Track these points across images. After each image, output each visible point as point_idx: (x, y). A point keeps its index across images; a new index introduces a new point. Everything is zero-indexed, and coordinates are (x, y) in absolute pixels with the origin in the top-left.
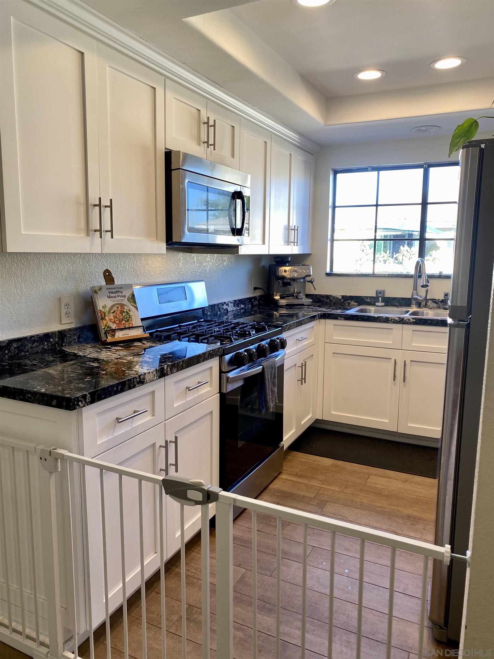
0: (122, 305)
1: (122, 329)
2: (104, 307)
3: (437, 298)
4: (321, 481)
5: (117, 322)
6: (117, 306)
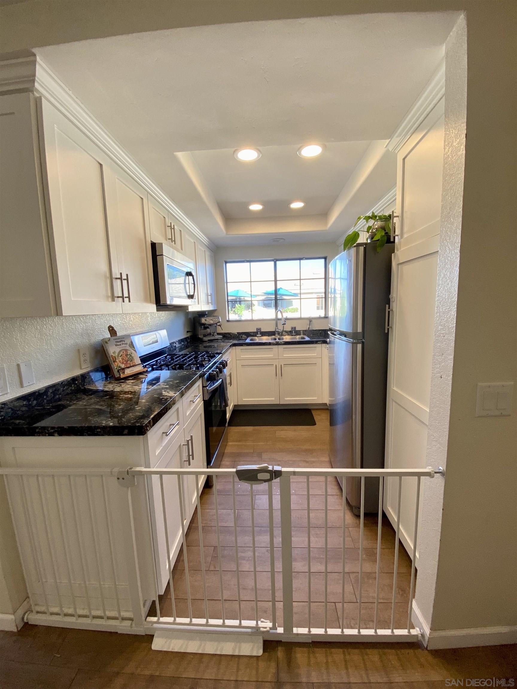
0: (126, 350)
1: (128, 368)
2: (114, 353)
3: (287, 330)
4: (252, 441)
5: (125, 362)
6: (123, 351)
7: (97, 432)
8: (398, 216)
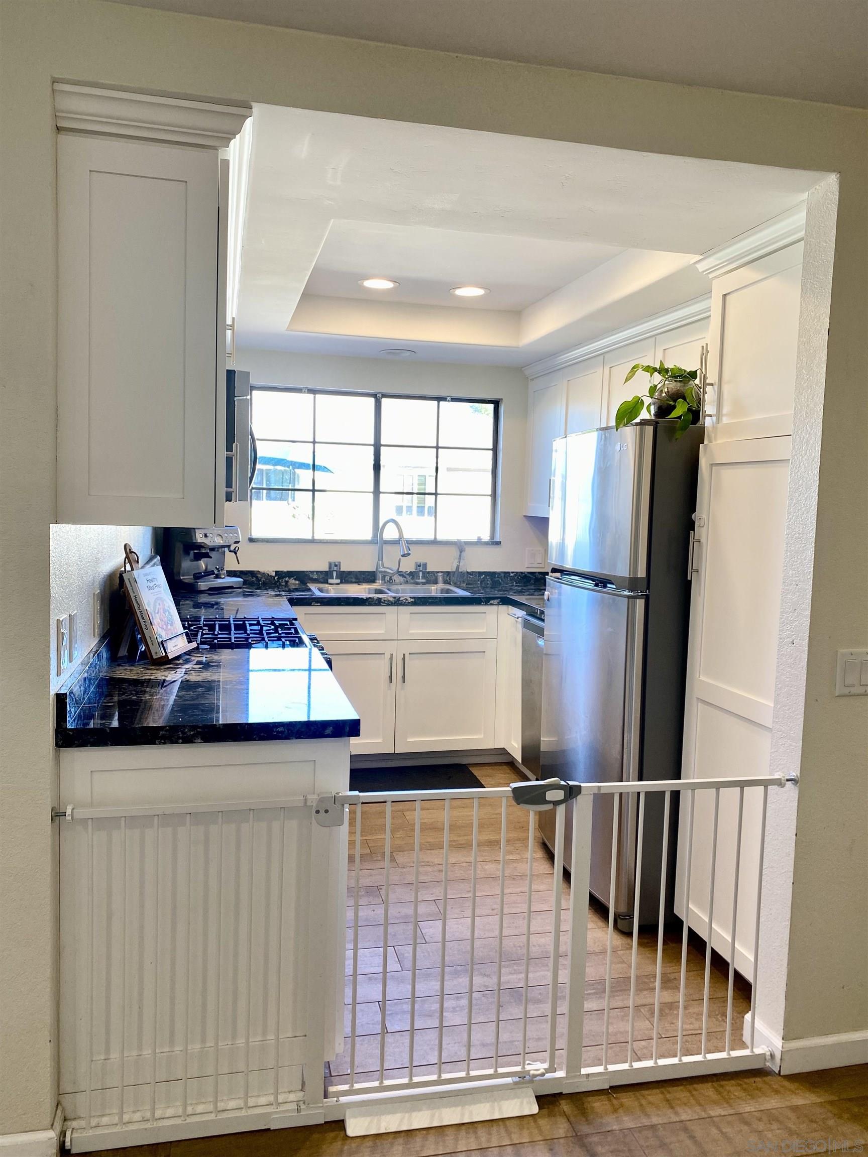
1: (171, 639)
3: (406, 570)
5: (165, 627)
6: (159, 601)
7: (278, 732)
8: (712, 385)
